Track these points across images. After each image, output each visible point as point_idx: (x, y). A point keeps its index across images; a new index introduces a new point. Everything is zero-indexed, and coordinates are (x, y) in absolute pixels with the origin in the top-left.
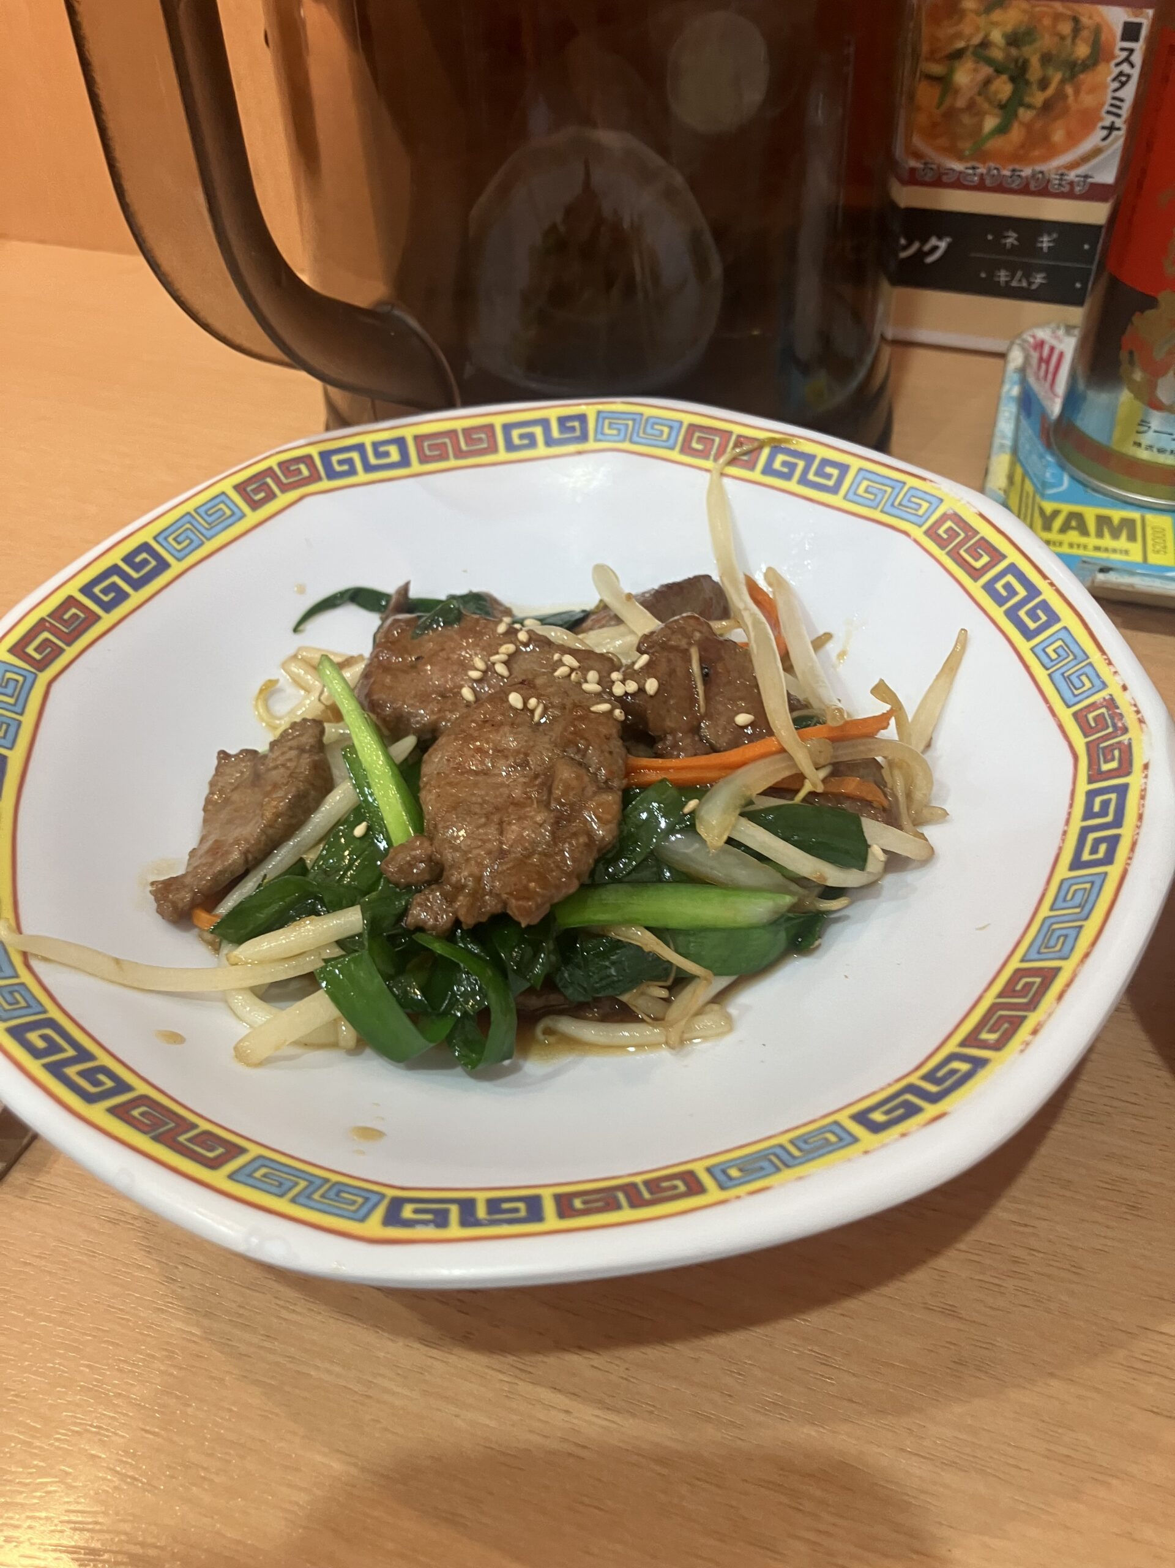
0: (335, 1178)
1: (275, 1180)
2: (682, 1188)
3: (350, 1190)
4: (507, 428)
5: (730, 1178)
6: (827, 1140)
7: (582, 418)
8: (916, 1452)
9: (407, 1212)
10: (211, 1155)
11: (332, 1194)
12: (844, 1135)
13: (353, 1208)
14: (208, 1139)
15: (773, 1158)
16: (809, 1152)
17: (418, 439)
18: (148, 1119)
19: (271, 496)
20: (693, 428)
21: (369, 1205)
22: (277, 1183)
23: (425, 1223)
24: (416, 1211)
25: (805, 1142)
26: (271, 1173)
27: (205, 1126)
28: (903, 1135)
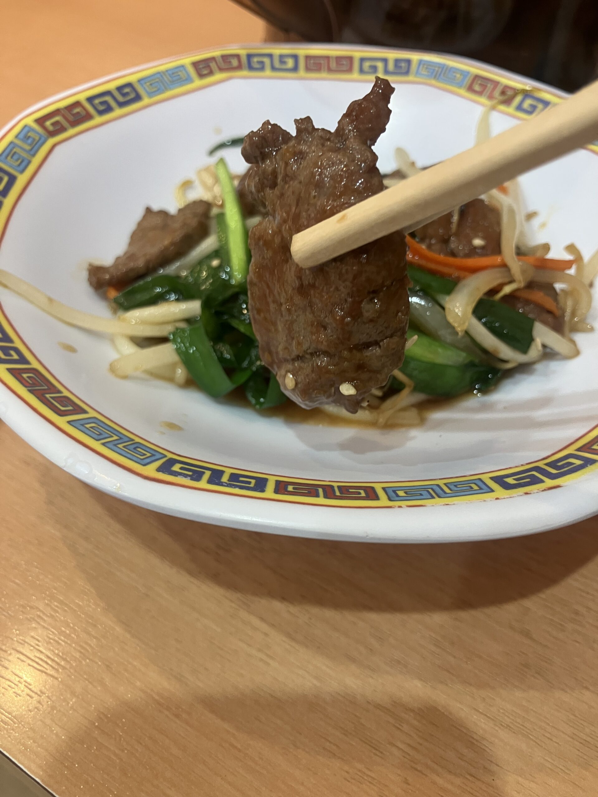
0: (137, 440)
1: (97, 431)
2: (363, 494)
3: (144, 448)
4: (362, 60)
5: (397, 496)
6: (471, 488)
7: (409, 61)
8: (486, 714)
9: (176, 468)
10: (63, 408)
11: (132, 447)
12: (483, 486)
13: (142, 457)
14: (66, 401)
15: (430, 490)
16: (457, 492)
17: (308, 58)
18: (31, 380)
19: (211, 73)
20: (477, 77)
21: (153, 458)
22: (98, 433)
23: (186, 476)
24: (181, 468)
25: (456, 486)
26: (97, 427)
27: (66, 393)
28: (526, 493)
